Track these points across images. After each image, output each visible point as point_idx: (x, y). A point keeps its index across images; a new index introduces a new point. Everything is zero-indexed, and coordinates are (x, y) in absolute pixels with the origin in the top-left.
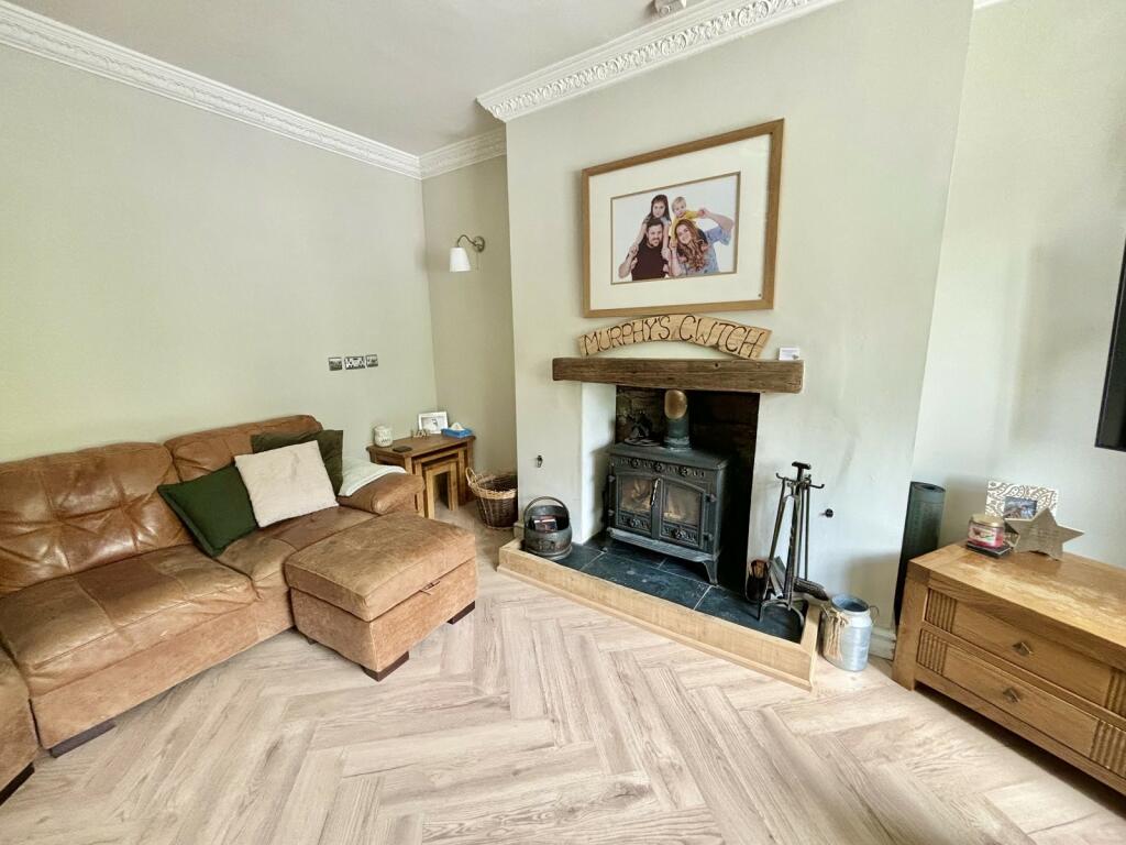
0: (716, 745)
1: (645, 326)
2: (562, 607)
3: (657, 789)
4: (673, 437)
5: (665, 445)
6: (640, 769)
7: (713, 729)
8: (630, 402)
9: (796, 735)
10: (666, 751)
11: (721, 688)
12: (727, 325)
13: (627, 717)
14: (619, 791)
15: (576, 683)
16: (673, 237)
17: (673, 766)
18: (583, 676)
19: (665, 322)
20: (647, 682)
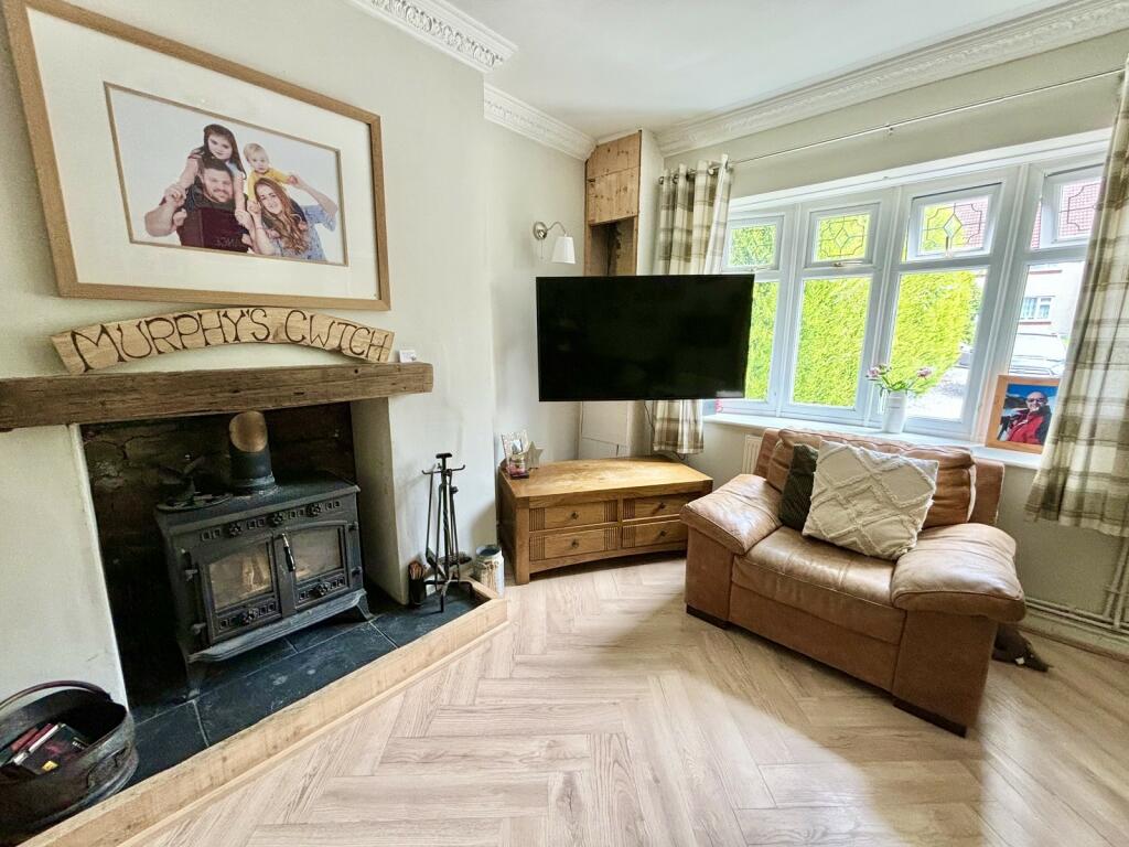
0: (539, 707)
1: (224, 320)
2: (233, 813)
3: (570, 768)
4: (259, 477)
5: (249, 491)
6: (547, 777)
7: (524, 701)
8: (123, 447)
9: (543, 653)
10: (535, 747)
11: (482, 678)
12: (347, 325)
13: (482, 771)
14: (566, 805)
15: (408, 822)
16: (252, 198)
17: (549, 747)
18: (401, 810)
19: (258, 316)
20: (448, 737)
